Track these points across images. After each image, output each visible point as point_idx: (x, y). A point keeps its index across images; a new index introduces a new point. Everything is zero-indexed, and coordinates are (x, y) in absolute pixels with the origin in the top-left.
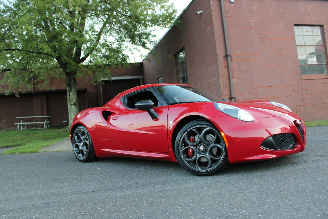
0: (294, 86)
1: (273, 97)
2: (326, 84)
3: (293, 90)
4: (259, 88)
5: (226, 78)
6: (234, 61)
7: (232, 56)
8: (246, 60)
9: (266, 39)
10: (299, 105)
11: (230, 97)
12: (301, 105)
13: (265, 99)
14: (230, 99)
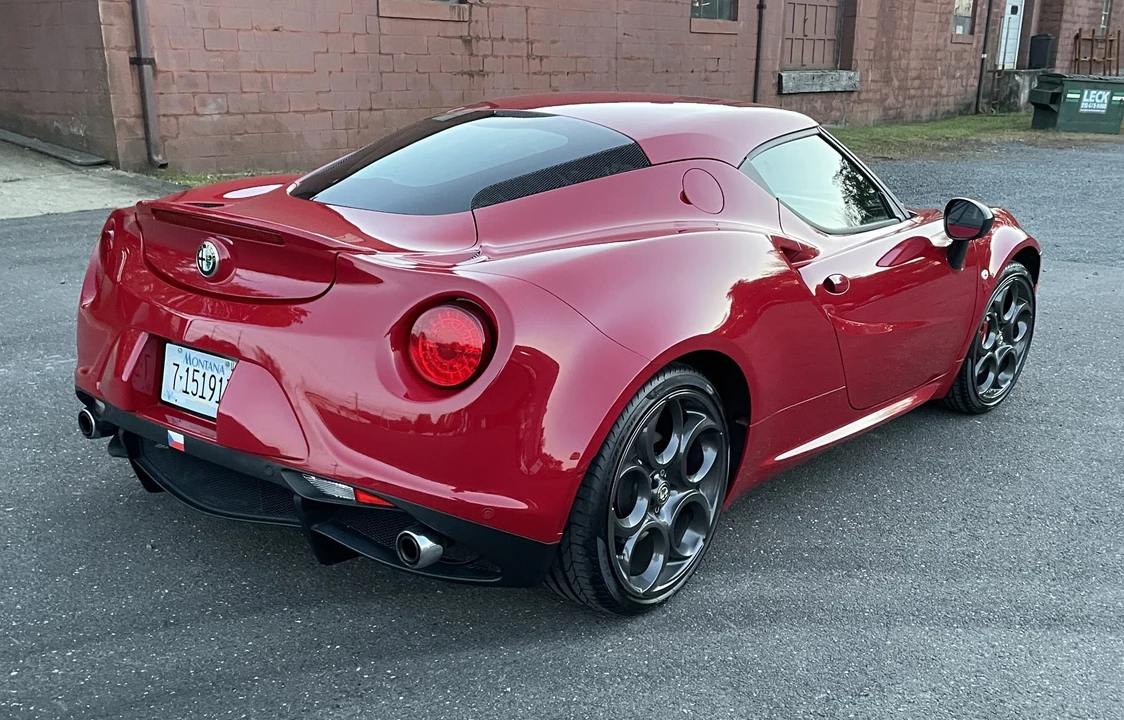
0: (354, 35)
1: (287, 72)
2: (452, 40)
3: (352, 50)
4: (239, 30)
10: (369, 107)
11: (134, 55)
12: (374, 106)
13: (259, 75)
14: (137, 62)
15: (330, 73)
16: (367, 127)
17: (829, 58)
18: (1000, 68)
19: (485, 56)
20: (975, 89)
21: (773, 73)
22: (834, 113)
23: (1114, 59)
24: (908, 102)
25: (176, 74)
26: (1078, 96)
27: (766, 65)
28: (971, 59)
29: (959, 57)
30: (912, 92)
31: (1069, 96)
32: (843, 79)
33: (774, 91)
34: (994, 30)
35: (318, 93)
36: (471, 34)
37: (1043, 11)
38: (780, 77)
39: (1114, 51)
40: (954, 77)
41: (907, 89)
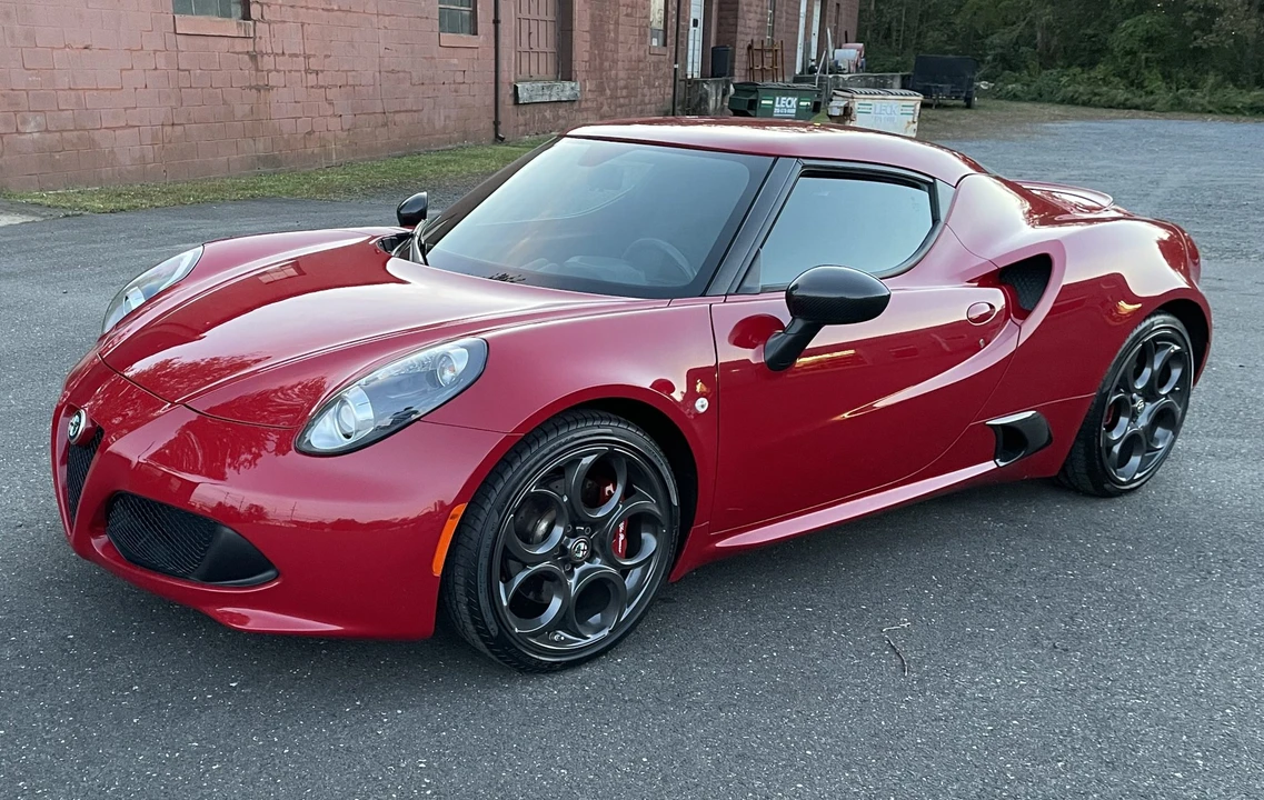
0: (155, 52)
1: (97, 89)
3: (154, 66)
4: (53, 48)
10: (171, 121)
12: (175, 121)
13: (73, 93)
15: (136, 89)
16: (170, 142)
17: (551, 68)
18: (690, 77)
19: (269, 71)
20: (670, 97)
21: (510, 84)
22: (560, 121)
23: (779, 67)
24: (619, 110)
26: (771, 102)
27: (503, 76)
28: (666, 70)
29: (657, 69)
30: (622, 101)
31: (763, 102)
32: (566, 90)
33: (511, 101)
34: (682, 42)
35: (126, 109)
36: (256, 50)
37: (719, 24)
38: (516, 88)
39: (779, 59)
40: (654, 86)
41: (617, 98)
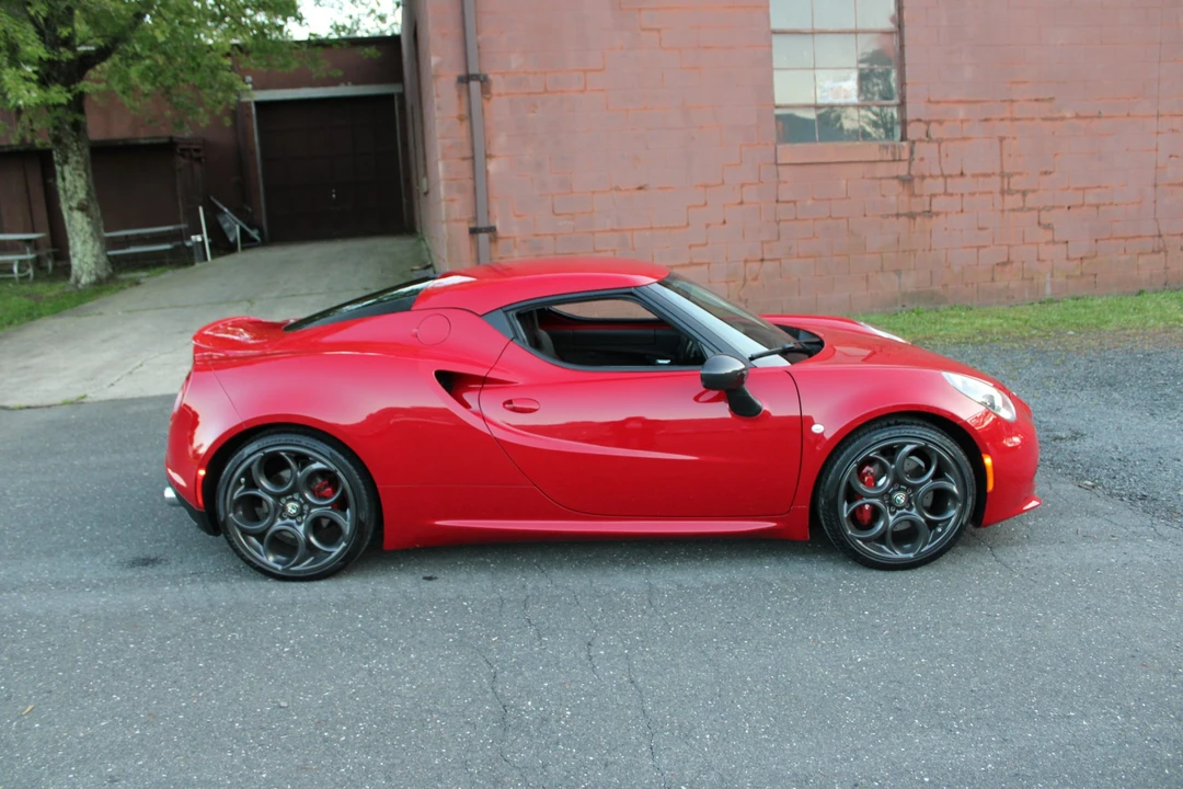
0: (742, 185)
1: (651, 228)
2: (883, 181)
3: (739, 201)
4: (593, 192)
5: (464, 159)
6: (499, 95)
7: (491, 77)
8: (546, 91)
9: (640, 10)
10: (760, 257)
11: (473, 225)
12: (766, 257)
13: (616, 234)
14: (474, 231)
16: (755, 279)
19: (932, 196)
25: (518, 240)
35: (690, 247)
36: (913, 173)
